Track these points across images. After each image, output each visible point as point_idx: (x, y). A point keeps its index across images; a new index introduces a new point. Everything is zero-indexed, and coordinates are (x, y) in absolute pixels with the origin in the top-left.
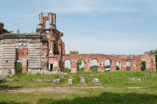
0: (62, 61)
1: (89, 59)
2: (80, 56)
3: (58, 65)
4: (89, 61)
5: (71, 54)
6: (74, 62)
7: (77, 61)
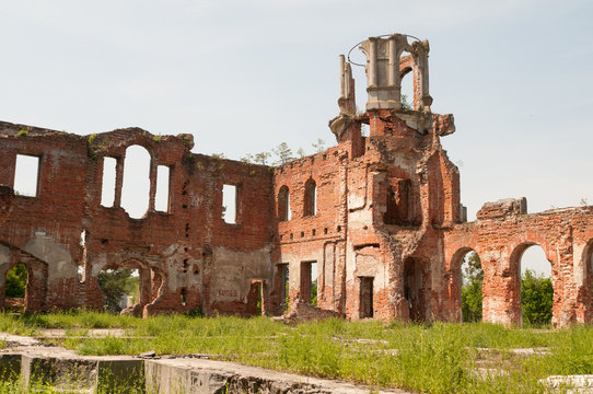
0: (444, 259)
1: (570, 239)
2: (523, 228)
3: (391, 280)
4: (570, 250)
5: (479, 223)
6: (493, 261)
7: (506, 255)
